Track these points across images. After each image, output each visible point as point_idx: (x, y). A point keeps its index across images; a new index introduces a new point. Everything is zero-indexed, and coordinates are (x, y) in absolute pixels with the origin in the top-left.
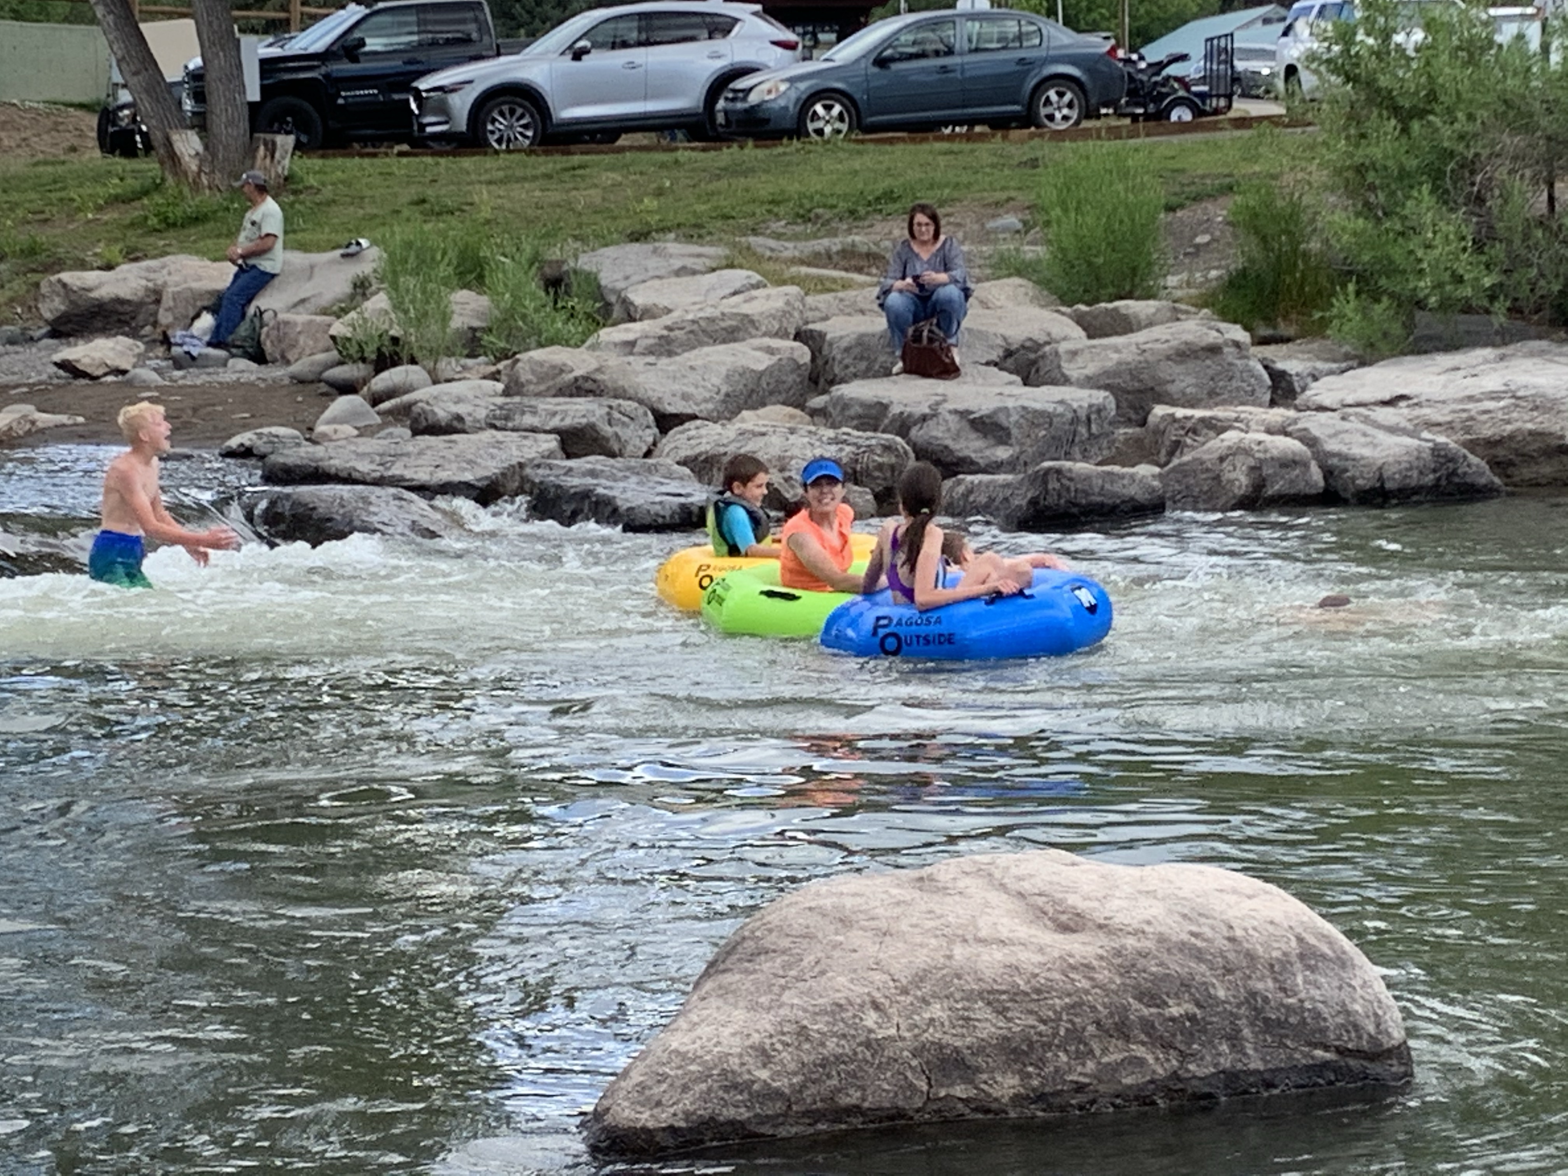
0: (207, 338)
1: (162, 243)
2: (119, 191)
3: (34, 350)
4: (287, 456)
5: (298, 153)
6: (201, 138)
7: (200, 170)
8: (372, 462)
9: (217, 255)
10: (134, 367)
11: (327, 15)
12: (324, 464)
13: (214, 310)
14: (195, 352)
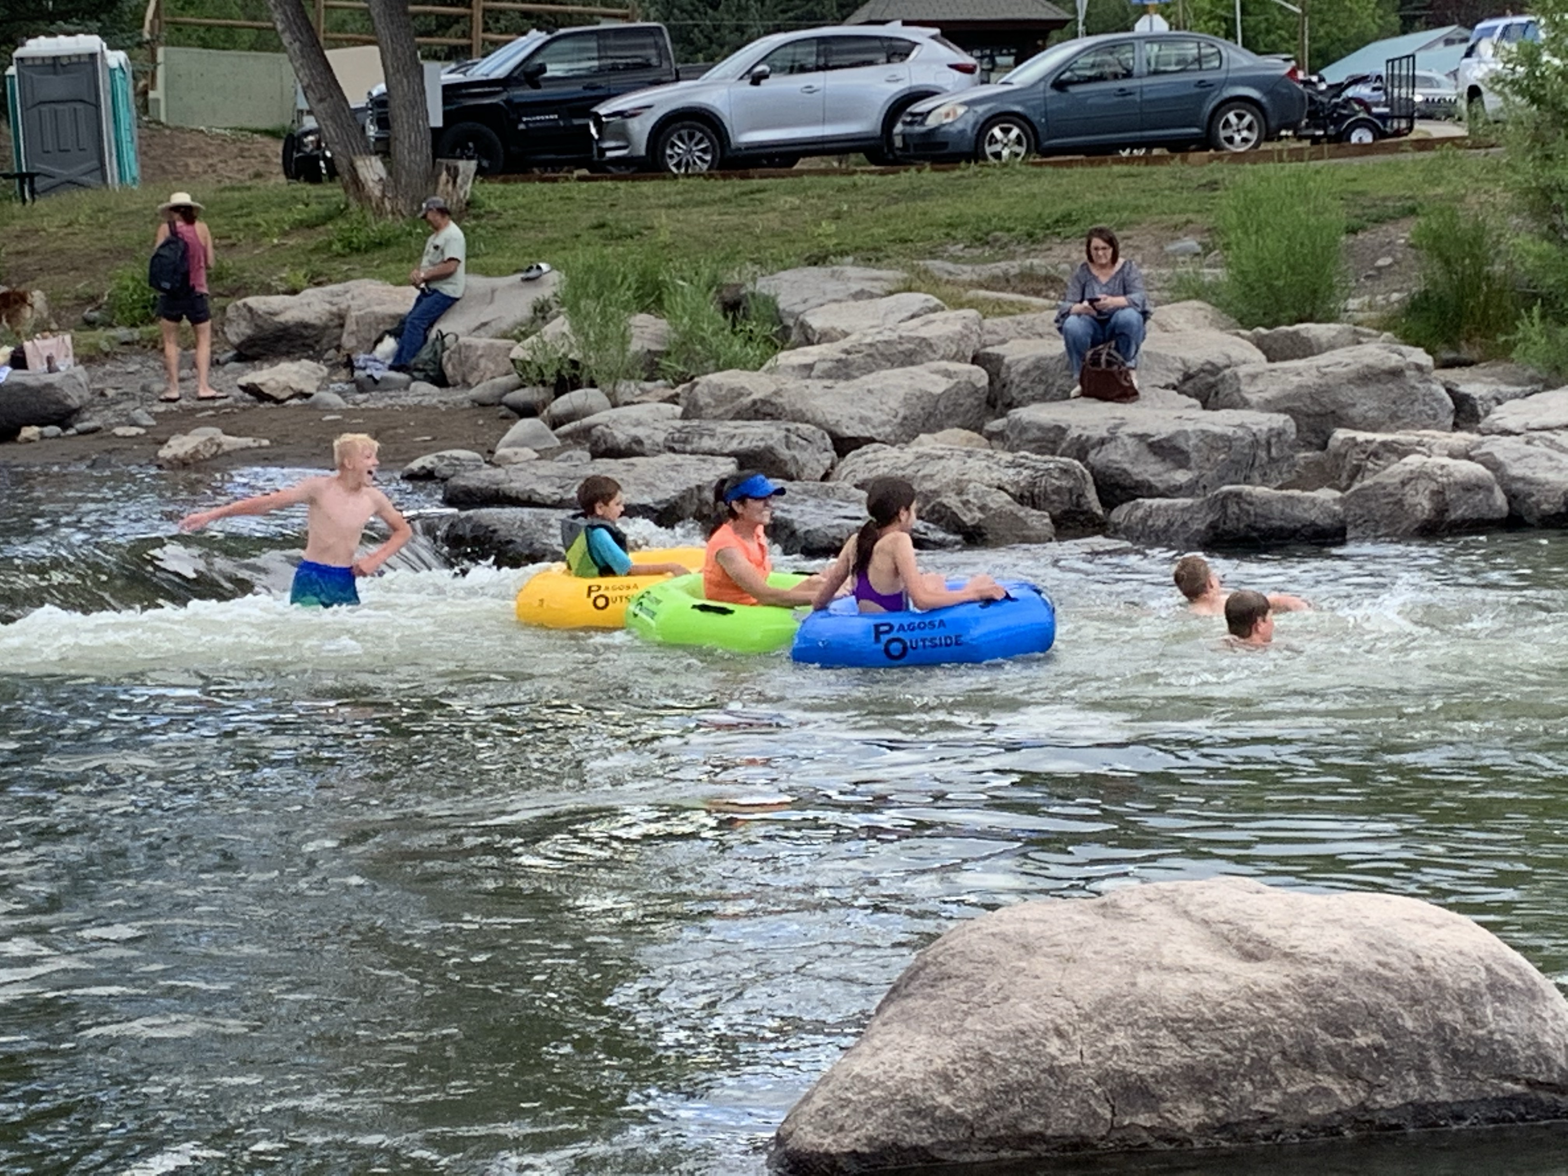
0: (389, 362)
1: (346, 267)
2: (304, 216)
3: (221, 373)
4: (468, 478)
5: (479, 178)
6: (385, 164)
7: (384, 196)
8: (552, 485)
9: (400, 279)
10: (318, 389)
11: (507, 42)
12: (505, 486)
13: (395, 333)
14: (377, 375)
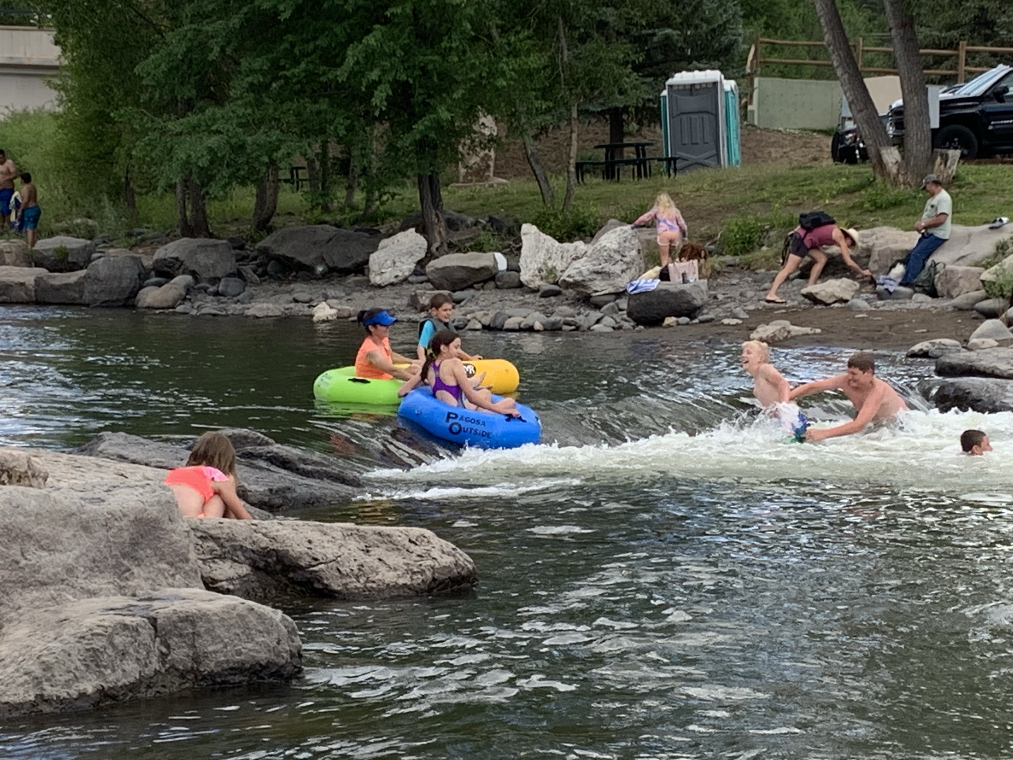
0: (899, 280)
1: (872, 219)
2: (846, 186)
3: (790, 286)
4: (952, 358)
5: (962, 162)
6: (900, 152)
7: (898, 172)
8: (1009, 363)
9: (908, 227)
10: (853, 297)
11: (982, 73)
12: (977, 364)
13: (904, 262)
14: (891, 289)
